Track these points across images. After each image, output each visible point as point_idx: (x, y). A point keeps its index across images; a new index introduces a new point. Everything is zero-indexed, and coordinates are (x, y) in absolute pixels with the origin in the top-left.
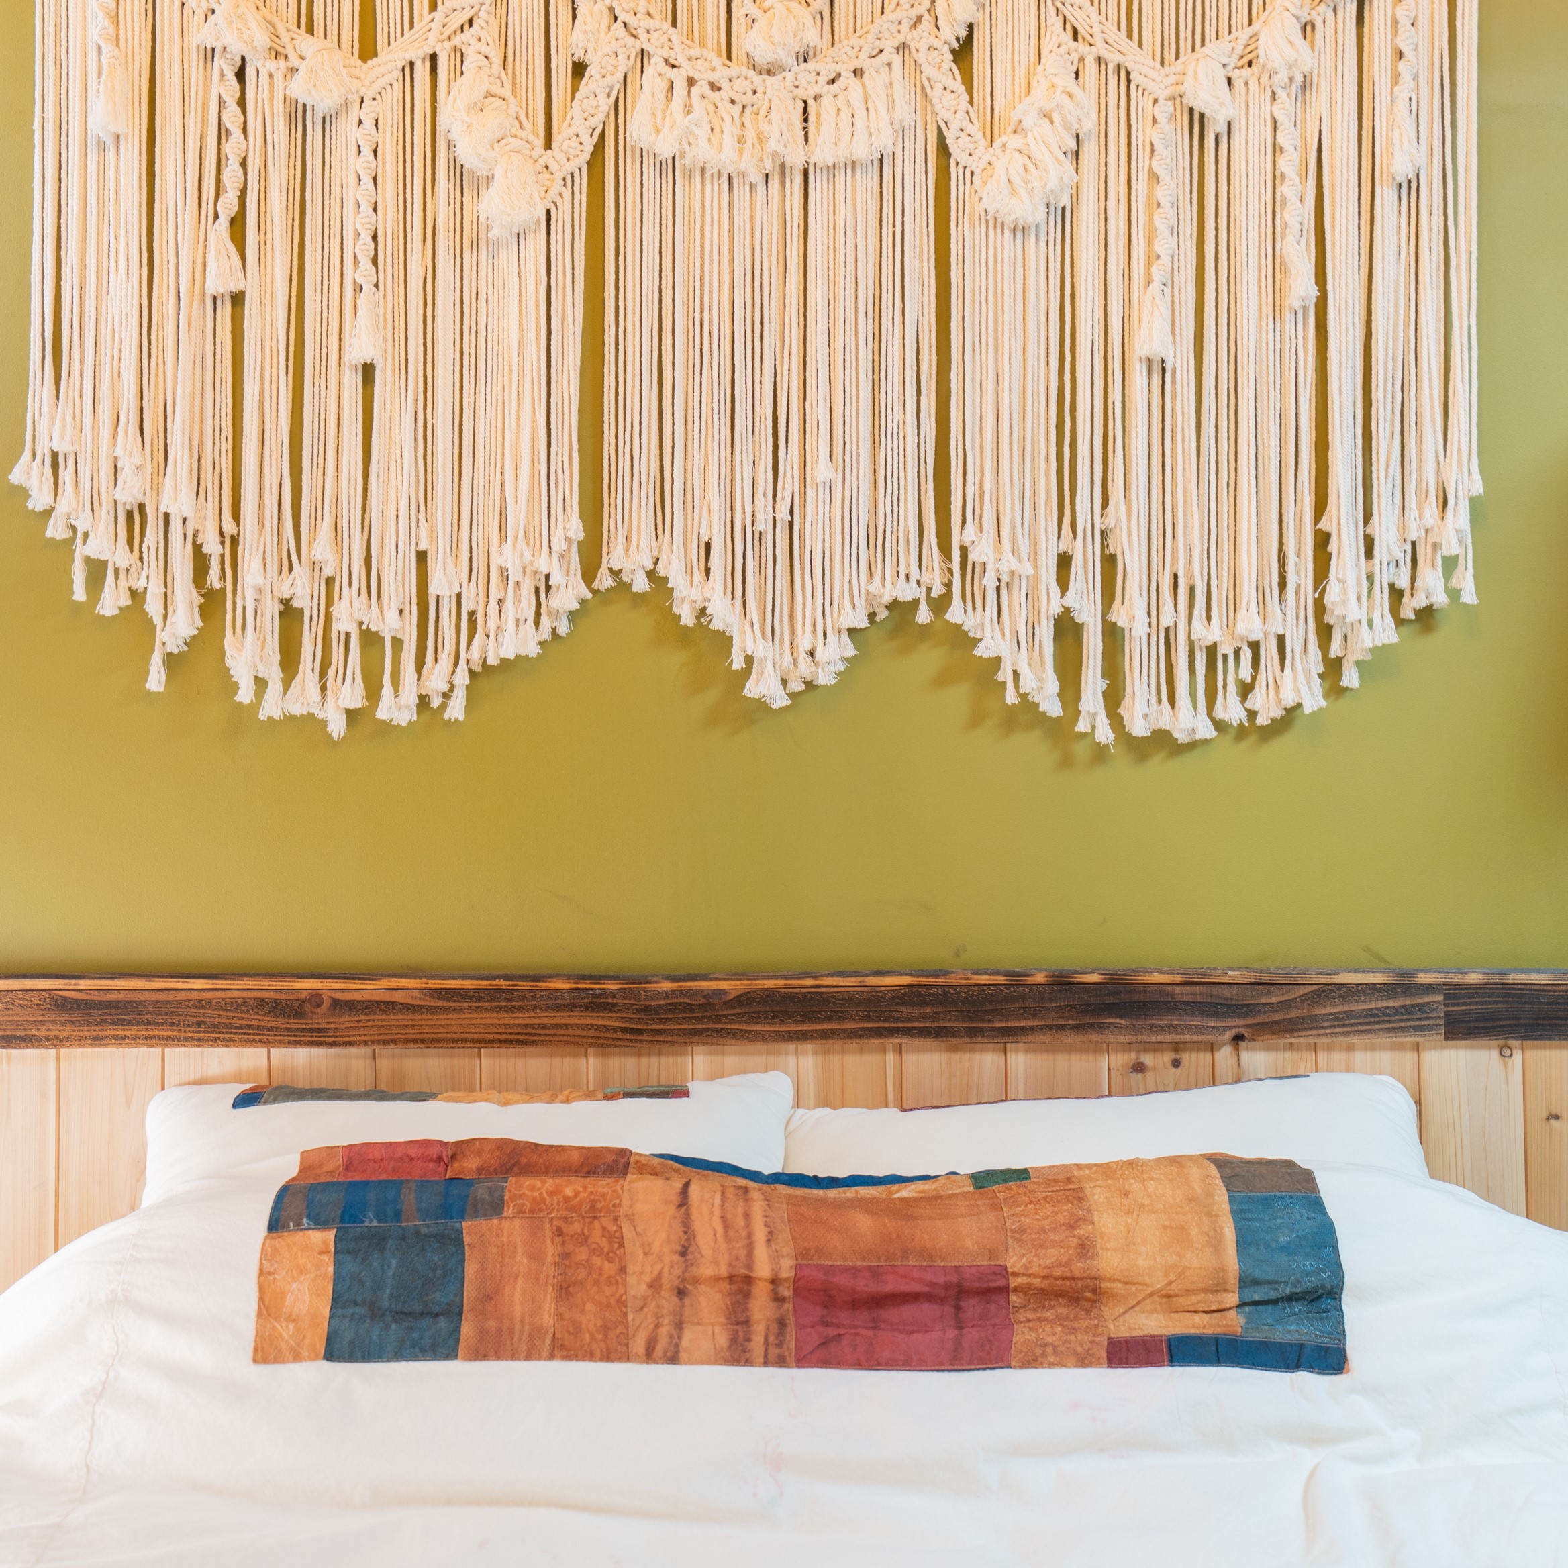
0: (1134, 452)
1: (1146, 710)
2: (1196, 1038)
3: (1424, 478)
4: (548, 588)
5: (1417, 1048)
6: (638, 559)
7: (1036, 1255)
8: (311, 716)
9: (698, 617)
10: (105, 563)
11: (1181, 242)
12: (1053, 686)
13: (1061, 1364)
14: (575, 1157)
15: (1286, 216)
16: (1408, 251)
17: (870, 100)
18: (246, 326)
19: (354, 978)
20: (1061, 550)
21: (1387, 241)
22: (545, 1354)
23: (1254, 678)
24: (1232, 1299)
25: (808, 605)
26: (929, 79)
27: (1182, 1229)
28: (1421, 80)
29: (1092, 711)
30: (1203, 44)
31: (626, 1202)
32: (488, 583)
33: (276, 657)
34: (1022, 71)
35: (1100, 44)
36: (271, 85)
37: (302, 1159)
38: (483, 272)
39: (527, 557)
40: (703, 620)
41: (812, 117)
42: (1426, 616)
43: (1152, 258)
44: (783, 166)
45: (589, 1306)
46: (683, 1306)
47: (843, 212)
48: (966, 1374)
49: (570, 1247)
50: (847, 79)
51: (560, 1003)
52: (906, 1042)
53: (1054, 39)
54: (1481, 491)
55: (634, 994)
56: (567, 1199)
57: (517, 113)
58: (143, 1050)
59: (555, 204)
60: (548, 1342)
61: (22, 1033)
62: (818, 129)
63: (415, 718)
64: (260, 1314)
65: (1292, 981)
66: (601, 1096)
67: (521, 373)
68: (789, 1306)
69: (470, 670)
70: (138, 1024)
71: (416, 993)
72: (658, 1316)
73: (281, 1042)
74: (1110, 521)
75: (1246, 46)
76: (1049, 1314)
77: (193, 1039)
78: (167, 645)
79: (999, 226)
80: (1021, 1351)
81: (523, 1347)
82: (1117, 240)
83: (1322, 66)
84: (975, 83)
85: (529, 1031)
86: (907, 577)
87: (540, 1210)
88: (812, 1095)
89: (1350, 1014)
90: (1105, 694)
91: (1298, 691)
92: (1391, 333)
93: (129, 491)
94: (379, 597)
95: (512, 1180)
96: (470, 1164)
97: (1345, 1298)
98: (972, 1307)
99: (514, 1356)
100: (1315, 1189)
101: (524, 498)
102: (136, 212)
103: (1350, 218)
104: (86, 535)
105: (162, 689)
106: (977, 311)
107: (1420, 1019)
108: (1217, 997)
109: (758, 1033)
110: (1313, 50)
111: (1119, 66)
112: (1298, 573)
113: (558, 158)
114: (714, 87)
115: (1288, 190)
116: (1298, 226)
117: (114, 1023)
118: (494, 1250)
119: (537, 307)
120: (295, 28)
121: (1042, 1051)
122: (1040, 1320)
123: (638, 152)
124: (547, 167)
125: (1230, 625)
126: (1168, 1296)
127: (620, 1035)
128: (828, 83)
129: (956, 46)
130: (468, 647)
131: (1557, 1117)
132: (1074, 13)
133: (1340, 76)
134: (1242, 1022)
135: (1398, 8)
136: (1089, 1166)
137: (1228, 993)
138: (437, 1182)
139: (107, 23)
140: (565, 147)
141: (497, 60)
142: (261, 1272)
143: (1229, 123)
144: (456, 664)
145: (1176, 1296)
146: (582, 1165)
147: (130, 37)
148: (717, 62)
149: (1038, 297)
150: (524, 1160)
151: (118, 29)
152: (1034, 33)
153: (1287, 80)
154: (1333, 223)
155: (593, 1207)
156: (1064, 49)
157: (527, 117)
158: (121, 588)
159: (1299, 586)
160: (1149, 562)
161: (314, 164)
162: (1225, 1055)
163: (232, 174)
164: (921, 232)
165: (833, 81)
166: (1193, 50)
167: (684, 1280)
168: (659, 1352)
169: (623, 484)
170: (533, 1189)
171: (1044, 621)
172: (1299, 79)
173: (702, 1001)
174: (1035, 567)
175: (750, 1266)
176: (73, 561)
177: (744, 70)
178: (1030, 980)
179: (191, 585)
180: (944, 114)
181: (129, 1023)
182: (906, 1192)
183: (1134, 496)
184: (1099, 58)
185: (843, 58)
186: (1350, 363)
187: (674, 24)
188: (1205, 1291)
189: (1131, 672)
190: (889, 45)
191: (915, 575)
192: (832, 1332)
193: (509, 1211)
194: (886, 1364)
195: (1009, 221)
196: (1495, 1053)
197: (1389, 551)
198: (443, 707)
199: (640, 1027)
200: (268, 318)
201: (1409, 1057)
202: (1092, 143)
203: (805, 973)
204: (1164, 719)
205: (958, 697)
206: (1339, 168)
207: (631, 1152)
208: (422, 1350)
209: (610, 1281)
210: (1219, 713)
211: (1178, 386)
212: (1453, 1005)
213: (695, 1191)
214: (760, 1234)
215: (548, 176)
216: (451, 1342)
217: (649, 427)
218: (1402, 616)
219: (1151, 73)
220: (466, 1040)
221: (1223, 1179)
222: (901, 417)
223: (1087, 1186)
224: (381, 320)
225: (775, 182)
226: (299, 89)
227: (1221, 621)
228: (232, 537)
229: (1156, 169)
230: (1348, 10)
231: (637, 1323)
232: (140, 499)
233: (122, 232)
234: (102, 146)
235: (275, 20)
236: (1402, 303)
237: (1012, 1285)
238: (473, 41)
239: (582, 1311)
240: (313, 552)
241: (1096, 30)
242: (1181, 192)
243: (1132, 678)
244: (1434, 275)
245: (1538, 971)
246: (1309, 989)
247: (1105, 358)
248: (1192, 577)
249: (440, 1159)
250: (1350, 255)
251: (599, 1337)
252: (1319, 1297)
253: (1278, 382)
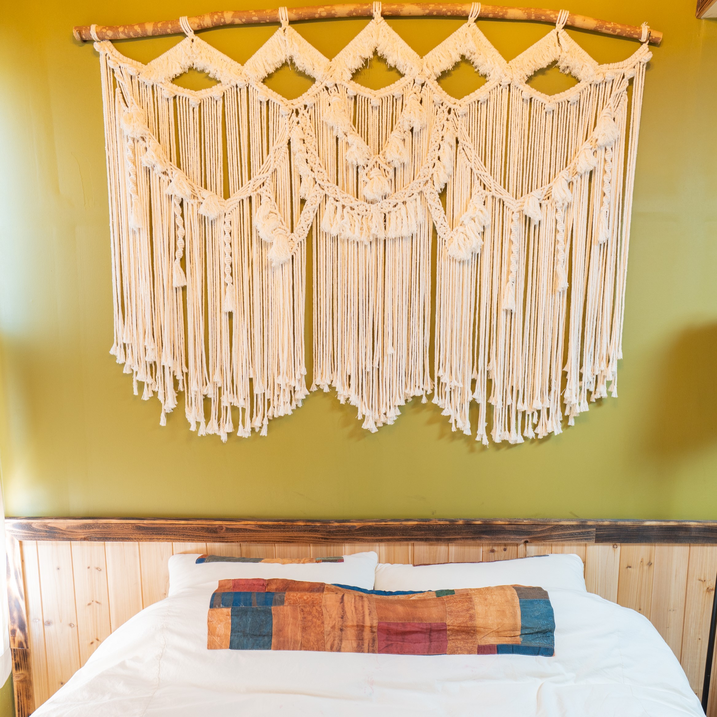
0: (500, 343)
1: (500, 433)
2: (512, 542)
3: (602, 352)
4: (294, 391)
5: (586, 545)
6: (325, 381)
7: (456, 620)
8: (215, 434)
9: (346, 401)
10: (144, 383)
11: (520, 266)
12: (468, 425)
13: (463, 653)
14: (307, 586)
15: (559, 257)
16: (602, 269)
17: (408, 214)
18: (187, 298)
19: (233, 521)
20: (473, 378)
21: (594, 266)
22: (298, 649)
23: (538, 422)
24: (519, 633)
25: (384, 397)
26: (430, 205)
27: (504, 611)
28: (611, 204)
29: (482, 434)
30: (531, 191)
31: (323, 601)
32: (274, 389)
33: (203, 414)
34: (464, 201)
35: (493, 191)
36: (193, 209)
37: (219, 583)
38: (270, 278)
39: (287, 381)
40: (348, 402)
41: (387, 220)
42: (599, 401)
43: (509, 272)
44: (377, 239)
45: (312, 634)
46: (342, 634)
47: (398, 255)
48: (432, 656)
49: (306, 615)
50: (400, 205)
51: (300, 529)
52: (415, 542)
53: (477, 189)
54: (622, 358)
55: (325, 527)
56: (305, 600)
57: (281, 219)
58: (166, 543)
59: (295, 253)
60: (299, 645)
61: (127, 537)
62: (389, 225)
63: (250, 435)
64: (209, 634)
65: (545, 524)
66: (315, 561)
67: (284, 315)
68: (376, 634)
69: (268, 419)
70: (164, 534)
71: (253, 526)
72: (334, 637)
73: (210, 541)
74: (490, 367)
75: (547, 191)
76: (459, 637)
77: (182, 539)
78: (166, 410)
79: (454, 261)
80: (450, 649)
81: (292, 646)
82: (497, 265)
83: (575, 199)
84: (447, 206)
85: (291, 538)
86: (419, 387)
87: (296, 603)
88: (384, 559)
89: (564, 535)
90: (486, 427)
91: (553, 427)
92: (594, 300)
93: (150, 358)
94: (237, 394)
95: (287, 593)
96: (273, 587)
97: (554, 632)
98: (435, 635)
99: (289, 649)
100: (548, 598)
101: (286, 360)
102: (147, 257)
103: (582, 257)
104: (137, 373)
105: (165, 425)
106: (446, 292)
107: (587, 536)
108: (520, 529)
109: (367, 539)
110: (572, 193)
111: (500, 199)
112: (555, 386)
113: (296, 236)
114: (352, 209)
115: (560, 247)
116: (563, 261)
117: (156, 534)
118: (282, 616)
119: (289, 291)
120: (200, 187)
121: (461, 546)
122: (456, 639)
123: (325, 233)
124: (292, 239)
125: (531, 404)
126: (498, 632)
127: (321, 540)
128: (393, 207)
129: (440, 192)
130: (268, 411)
131: (630, 567)
132: (485, 179)
133: (581, 203)
134: (528, 537)
135: (605, 176)
136: (474, 590)
137: (523, 527)
138: (263, 593)
139: (133, 186)
140: (298, 232)
141: (273, 199)
142: (208, 621)
143: (540, 221)
144: (264, 417)
145: (501, 632)
146: (309, 588)
147: (142, 191)
148: (353, 199)
149: (467, 287)
150: (290, 586)
151: (137, 188)
152: (469, 186)
153: (561, 205)
154: (575, 261)
155: (313, 603)
156: (480, 193)
157: (284, 220)
158: (149, 391)
159: (555, 391)
160: (504, 382)
161: (209, 238)
162: (521, 547)
163: (180, 242)
164: (426, 262)
165: (395, 206)
166: (528, 193)
167: (342, 626)
168: (335, 648)
169: (320, 354)
170: (293, 596)
171: (466, 403)
172: (566, 204)
173: (348, 529)
174: (464, 384)
175: (363, 622)
176: (133, 381)
177: (363, 202)
178: (457, 523)
179: (173, 390)
180: (435, 218)
181: (161, 534)
182: (414, 597)
183: (499, 359)
184: (493, 196)
185: (399, 197)
186: (578, 311)
187: (337, 184)
188: (510, 630)
189: (496, 420)
190: (416, 192)
191: (421, 387)
192: (390, 643)
193: (286, 604)
194: (407, 653)
195: (458, 259)
196: (611, 547)
197: (588, 379)
198: (260, 431)
199: (327, 537)
200: (195, 295)
201: (583, 548)
202: (489, 229)
203: (382, 520)
204: (506, 436)
205: (436, 428)
206: (579, 238)
207: (325, 584)
208: (260, 647)
209: (319, 626)
210: (525, 434)
211: (517, 319)
212: (599, 532)
213: (346, 597)
214: (367, 612)
215: (292, 243)
216: (269, 644)
217: (329, 334)
218: (591, 401)
219: (512, 202)
220: (270, 541)
221: (518, 594)
222: (417, 330)
223: (473, 597)
224: (234, 296)
225: (374, 244)
226: (203, 211)
227: (528, 403)
228: (186, 373)
229: (512, 239)
230: (586, 177)
231: (328, 639)
232: (154, 360)
233: (143, 264)
234: (134, 232)
235: (193, 184)
236: (598, 289)
237: (448, 629)
238: (264, 192)
239: (310, 636)
240: (214, 379)
241: (492, 186)
242: (521, 248)
243: (496, 422)
244: (611, 278)
245: (628, 520)
246: (551, 526)
247: (491, 309)
248: (518, 387)
249: (263, 585)
250: (581, 271)
251: (316, 643)
252: (547, 632)
253: (552, 318)
